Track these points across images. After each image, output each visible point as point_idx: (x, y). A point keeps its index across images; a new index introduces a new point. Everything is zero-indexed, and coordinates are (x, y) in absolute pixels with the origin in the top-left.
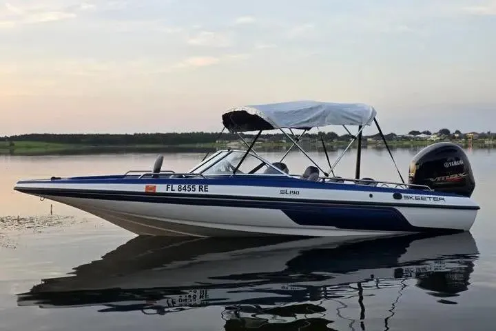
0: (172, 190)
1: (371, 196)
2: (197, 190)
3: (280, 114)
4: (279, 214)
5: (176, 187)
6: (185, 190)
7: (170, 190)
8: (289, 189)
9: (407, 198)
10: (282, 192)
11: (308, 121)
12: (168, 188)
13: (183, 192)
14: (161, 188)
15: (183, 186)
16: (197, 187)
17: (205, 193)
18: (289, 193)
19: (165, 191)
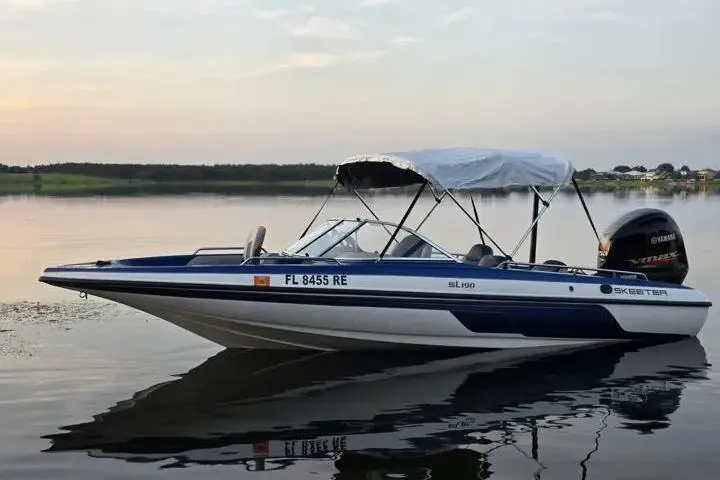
0: (294, 283)
1: (571, 289)
2: (330, 283)
3: (444, 169)
4: (446, 317)
5: (299, 278)
6: (314, 282)
7: (290, 282)
8: (461, 281)
9: (619, 291)
10: (451, 285)
11: (483, 179)
12: (287, 279)
13: (310, 286)
14: (277, 280)
15: (310, 276)
16: (330, 277)
17: (343, 287)
18: (461, 286)
19: (284, 285)
